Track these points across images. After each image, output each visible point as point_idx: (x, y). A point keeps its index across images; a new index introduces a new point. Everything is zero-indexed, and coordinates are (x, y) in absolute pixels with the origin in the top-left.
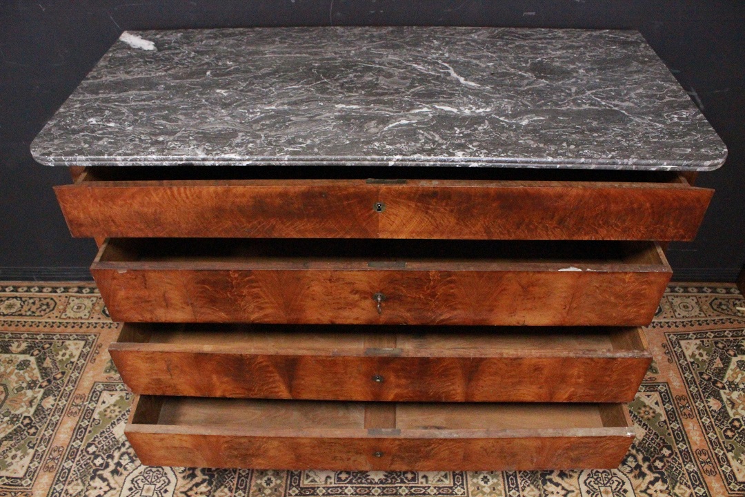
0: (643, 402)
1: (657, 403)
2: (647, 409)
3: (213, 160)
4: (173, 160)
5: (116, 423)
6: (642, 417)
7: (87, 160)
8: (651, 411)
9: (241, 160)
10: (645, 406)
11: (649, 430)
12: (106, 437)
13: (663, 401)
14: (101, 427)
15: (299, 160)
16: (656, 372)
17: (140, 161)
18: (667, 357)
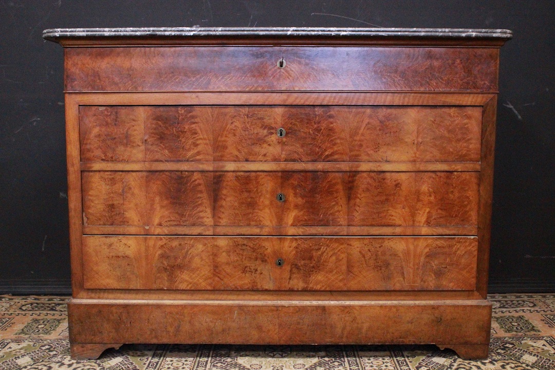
0: (530, 345)
1: (544, 345)
2: (536, 348)
3: (171, 31)
4: (144, 31)
5: (20, 357)
6: (532, 352)
7: (84, 31)
8: (539, 349)
9: (190, 31)
10: (533, 346)
11: (540, 357)
12: (8, 364)
13: (550, 344)
14: (4, 359)
15: (229, 31)
16: (539, 331)
17: (121, 31)
18: (547, 325)
